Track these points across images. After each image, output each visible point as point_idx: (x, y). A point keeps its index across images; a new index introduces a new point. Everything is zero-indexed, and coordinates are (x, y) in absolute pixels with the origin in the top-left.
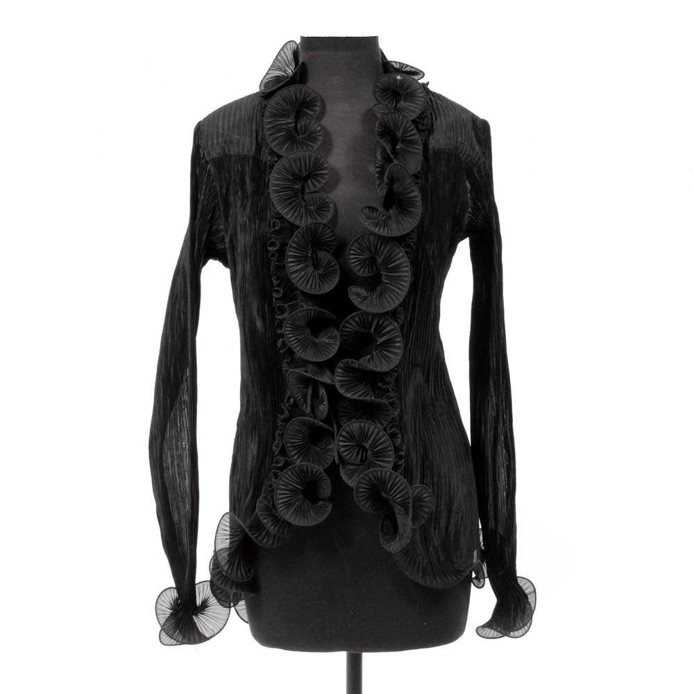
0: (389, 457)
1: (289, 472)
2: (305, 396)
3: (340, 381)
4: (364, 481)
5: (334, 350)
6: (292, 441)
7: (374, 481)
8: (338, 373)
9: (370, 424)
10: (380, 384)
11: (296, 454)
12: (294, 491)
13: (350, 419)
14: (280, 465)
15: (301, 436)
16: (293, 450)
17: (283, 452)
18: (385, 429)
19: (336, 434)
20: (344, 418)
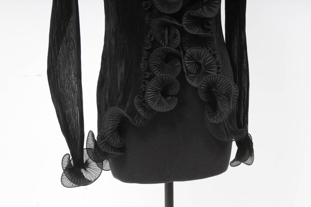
0: (214, 68)
1: (155, 81)
2: (163, 35)
3: (185, 24)
4: (205, 83)
5: (180, 7)
6: (154, 62)
7: (210, 82)
8: (184, 19)
9: (202, 49)
10: (205, 26)
11: (156, 70)
12: (156, 92)
13: (190, 47)
14: (147, 77)
15: (160, 59)
16: (154, 68)
17: (148, 69)
18: (210, 52)
19: (183, 56)
20: (187, 47)
